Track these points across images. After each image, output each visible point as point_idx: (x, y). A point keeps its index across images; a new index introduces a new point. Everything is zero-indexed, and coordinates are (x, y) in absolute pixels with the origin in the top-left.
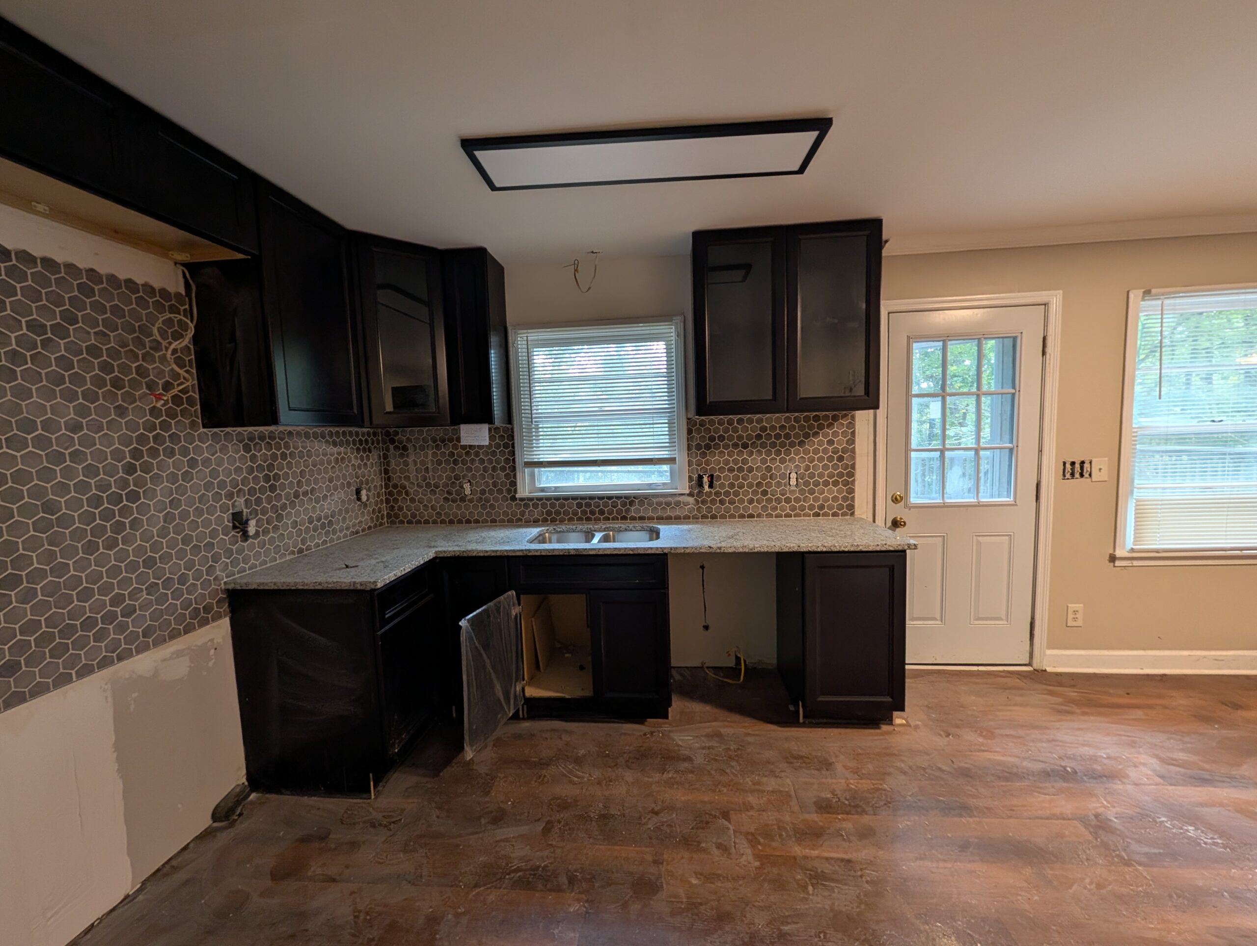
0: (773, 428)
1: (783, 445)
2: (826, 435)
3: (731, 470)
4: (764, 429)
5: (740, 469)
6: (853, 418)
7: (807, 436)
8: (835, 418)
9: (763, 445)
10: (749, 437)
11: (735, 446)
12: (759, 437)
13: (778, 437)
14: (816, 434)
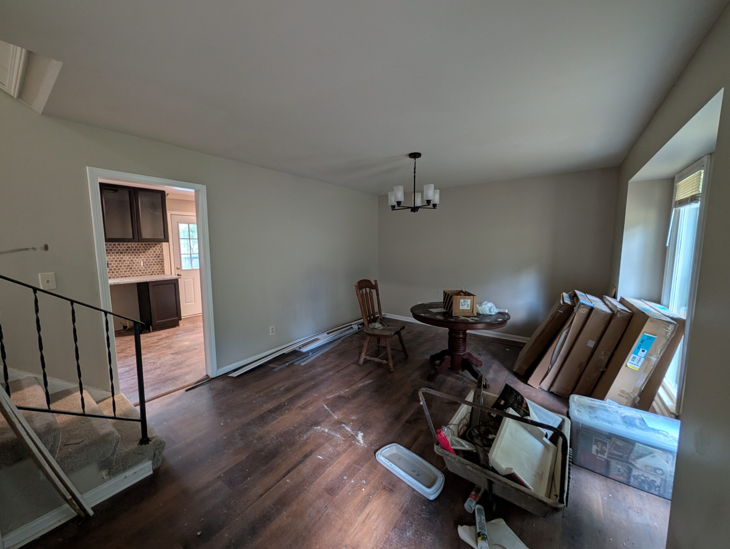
0: (133, 247)
1: (137, 253)
2: (153, 250)
3: (116, 261)
4: (129, 247)
5: (120, 261)
6: (162, 244)
7: (146, 250)
8: (156, 245)
9: (129, 253)
10: (123, 250)
11: (117, 253)
12: (127, 250)
13: (135, 250)
14: (149, 249)
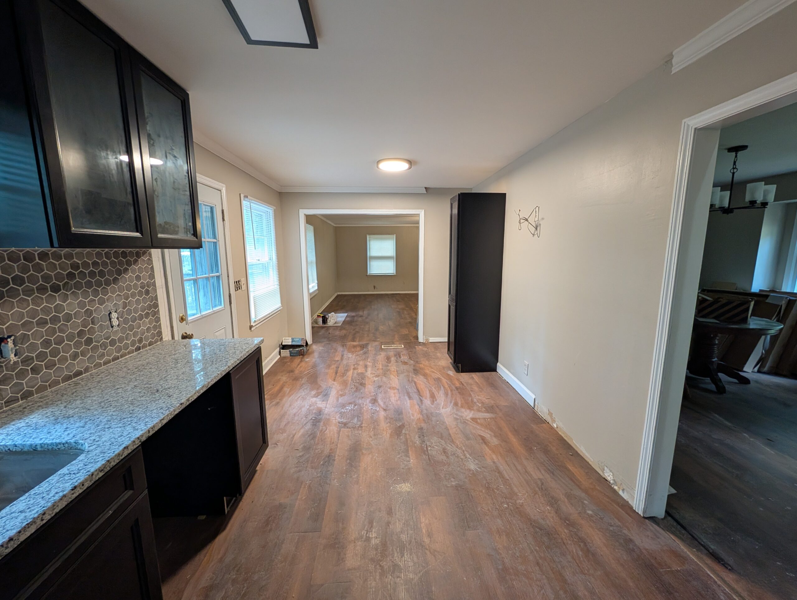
0: (86, 265)
3: (41, 323)
4: (75, 266)
5: (55, 320)
6: (150, 255)
7: (119, 273)
8: (138, 255)
10: (59, 277)
11: (41, 290)
12: (71, 276)
13: (92, 275)
14: (126, 270)
